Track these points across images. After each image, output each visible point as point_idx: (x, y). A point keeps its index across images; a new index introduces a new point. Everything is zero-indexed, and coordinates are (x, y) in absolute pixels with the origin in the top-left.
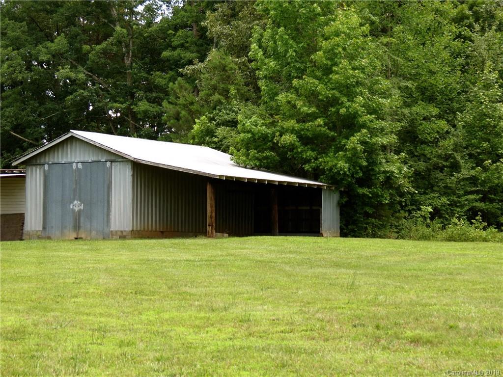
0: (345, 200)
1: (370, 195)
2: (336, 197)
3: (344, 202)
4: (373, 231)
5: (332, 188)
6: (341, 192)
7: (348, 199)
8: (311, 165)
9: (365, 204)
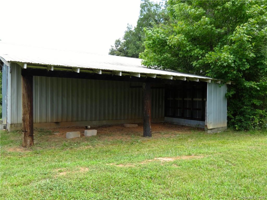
0: (232, 93)
1: (258, 89)
2: (223, 90)
3: (231, 95)
4: (261, 121)
5: (218, 82)
6: (228, 86)
7: (235, 92)
8: (199, 61)
9: (252, 97)
